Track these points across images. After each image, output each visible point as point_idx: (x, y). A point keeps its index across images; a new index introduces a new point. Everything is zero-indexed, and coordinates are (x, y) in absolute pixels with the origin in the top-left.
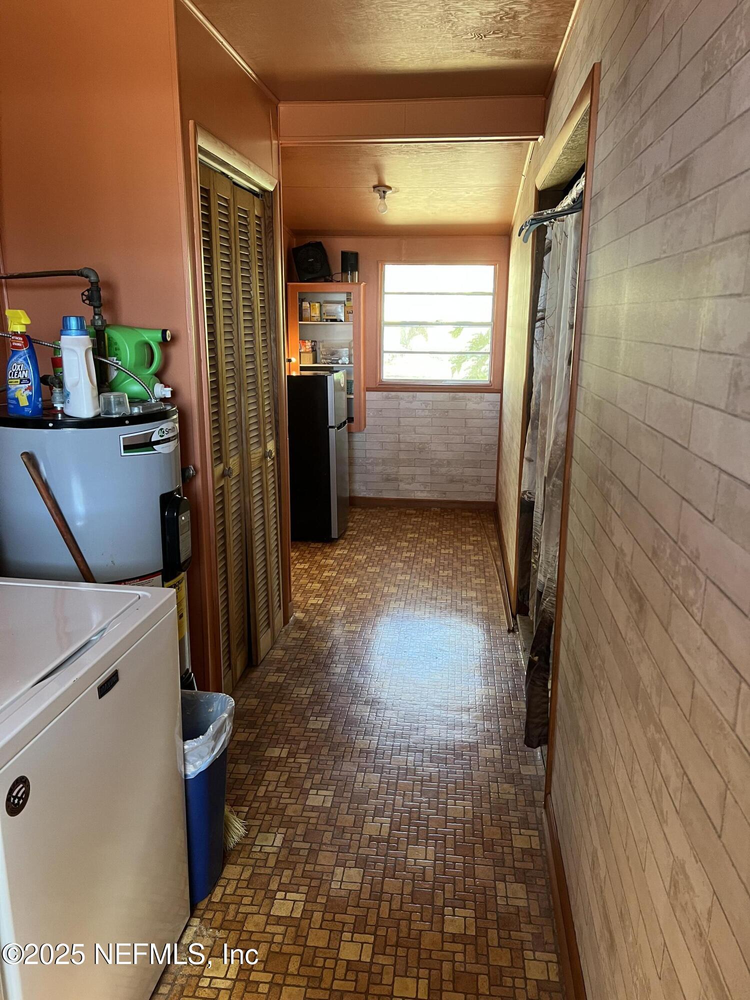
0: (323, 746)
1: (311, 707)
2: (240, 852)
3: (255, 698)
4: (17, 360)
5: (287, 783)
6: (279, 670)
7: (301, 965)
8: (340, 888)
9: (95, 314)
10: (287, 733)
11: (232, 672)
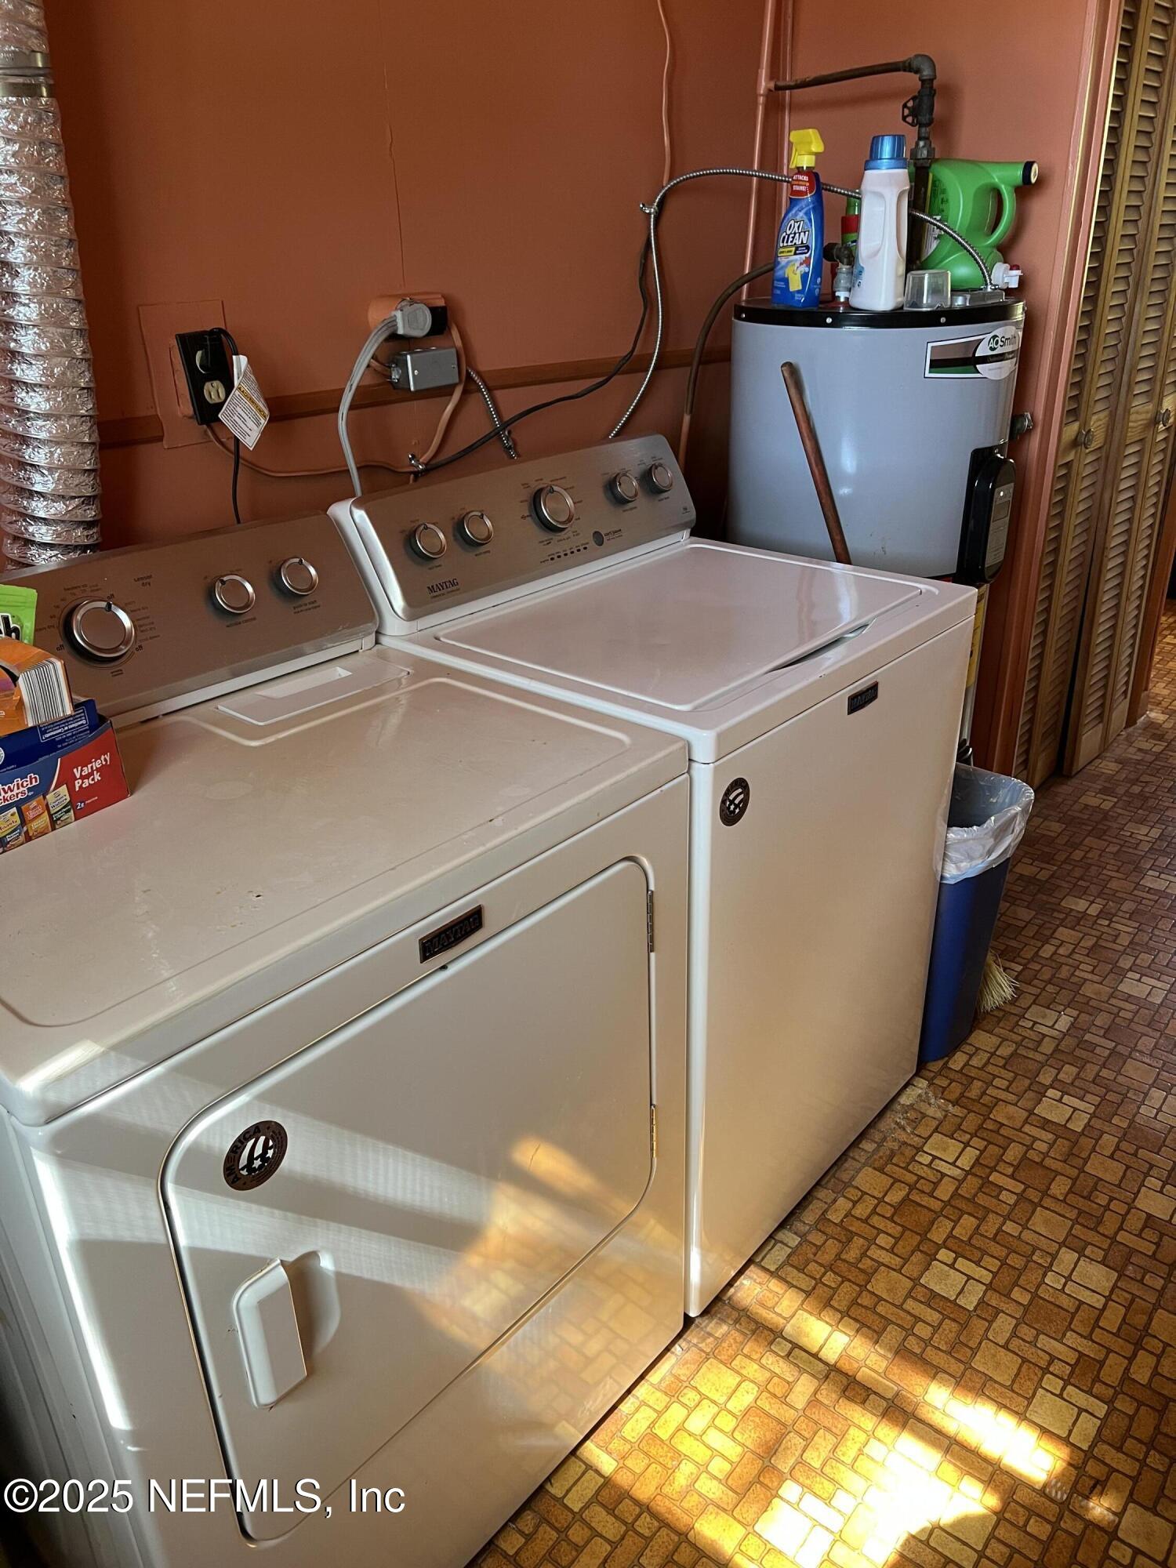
0: (1163, 917)
1: (1153, 856)
2: (1000, 1020)
3: (1058, 822)
4: (796, 215)
5: (1091, 951)
6: (1105, 791)
7: (1070, 1191)
8: (1155, 1118)
9: (920, 138)
10: (1103, 883)
11: (1028, 773)
